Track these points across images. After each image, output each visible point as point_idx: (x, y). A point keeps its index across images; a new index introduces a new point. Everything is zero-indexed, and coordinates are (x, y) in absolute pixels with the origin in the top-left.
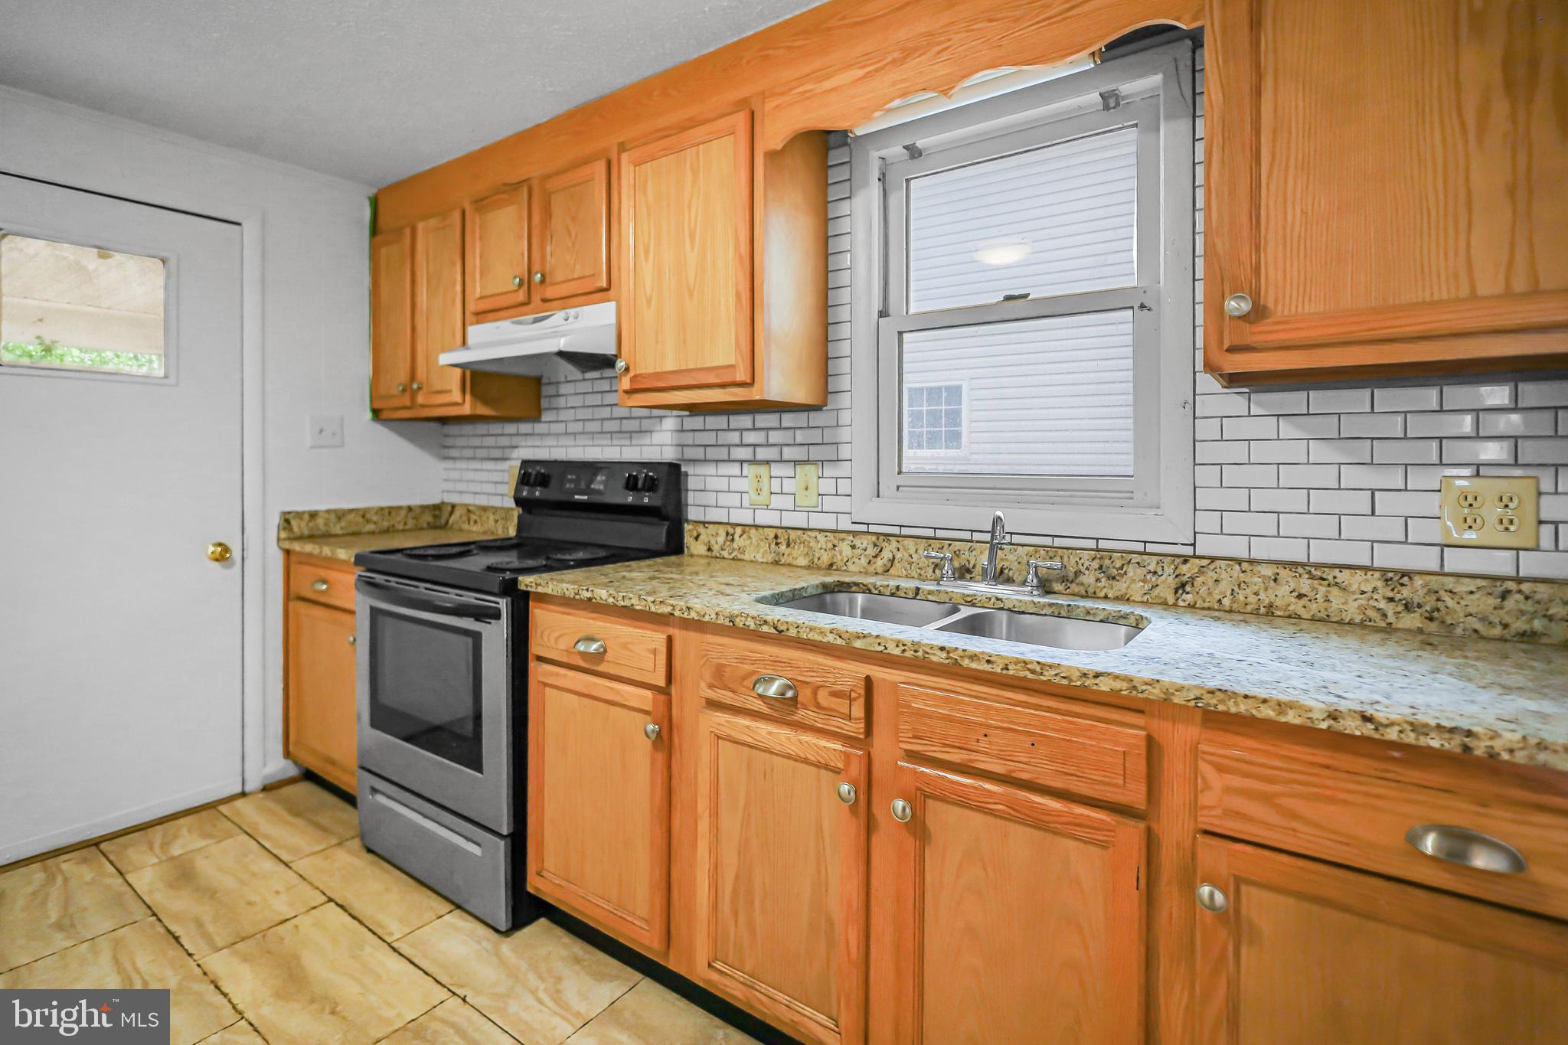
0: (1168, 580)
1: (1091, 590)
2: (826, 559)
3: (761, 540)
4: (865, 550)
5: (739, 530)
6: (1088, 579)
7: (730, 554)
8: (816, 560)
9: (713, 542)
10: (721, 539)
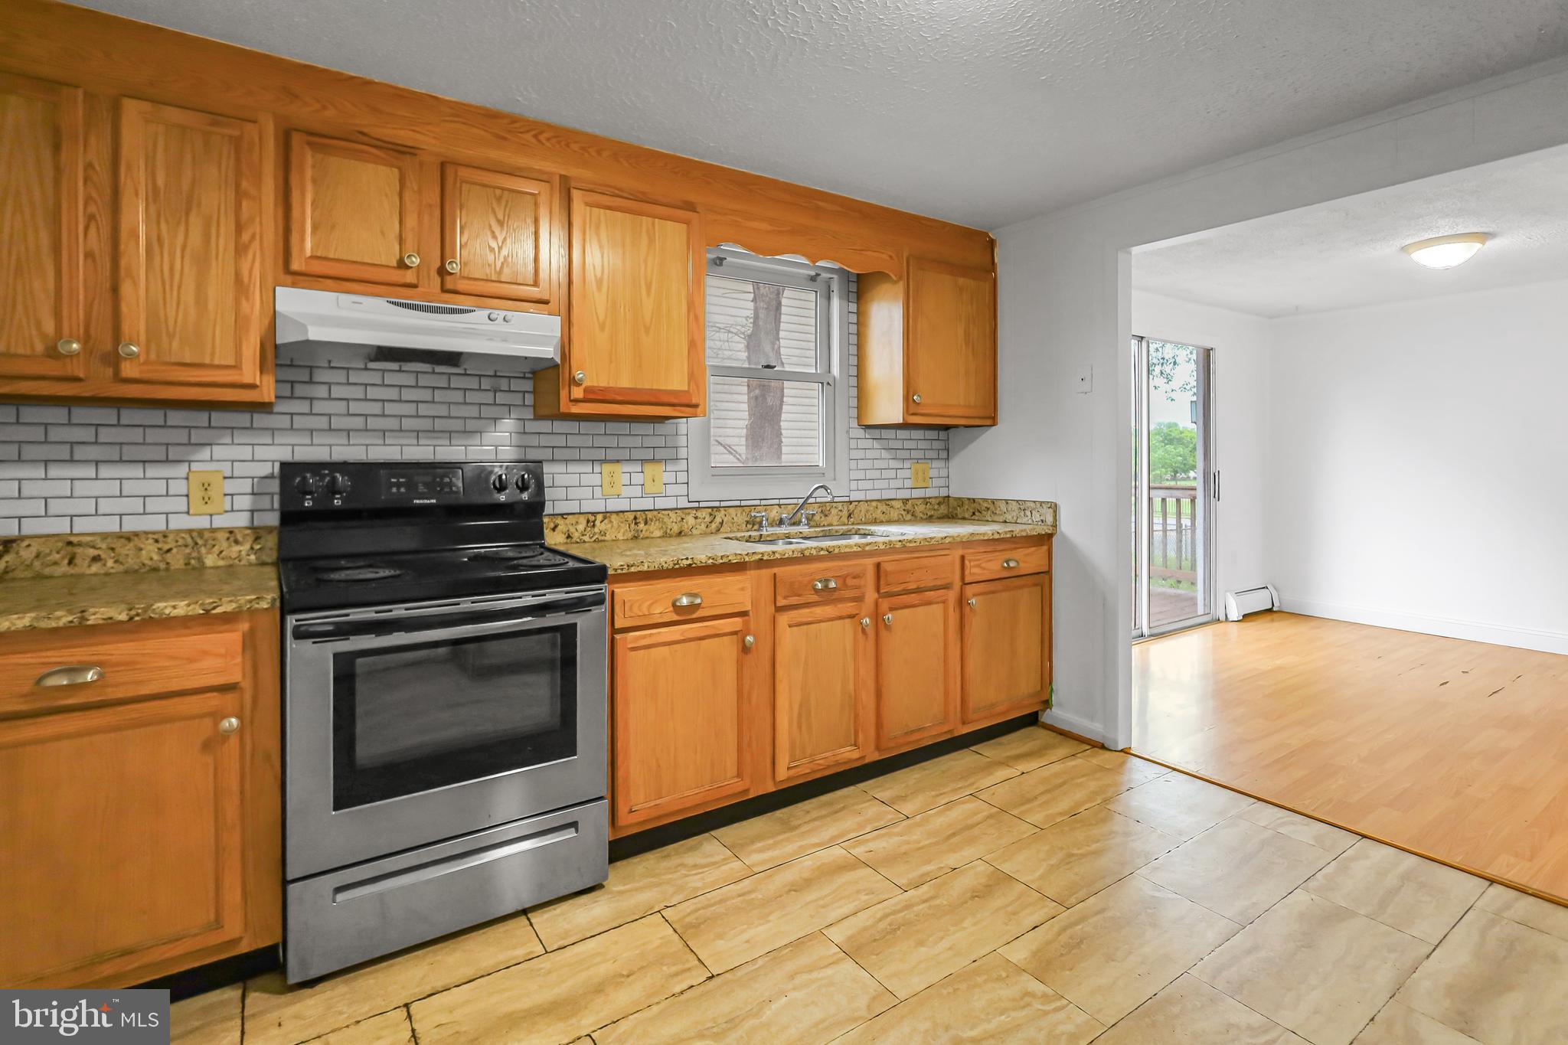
0: (845, 513)
1: (818, 523)
2: (676, 529)
3: (622, 522)
4: (704, 519)
5: (600, 517)
6: (817, 518)
7: (591, 538)
8: (668, 531)
9: (572, 529)
10: (581, 527)
